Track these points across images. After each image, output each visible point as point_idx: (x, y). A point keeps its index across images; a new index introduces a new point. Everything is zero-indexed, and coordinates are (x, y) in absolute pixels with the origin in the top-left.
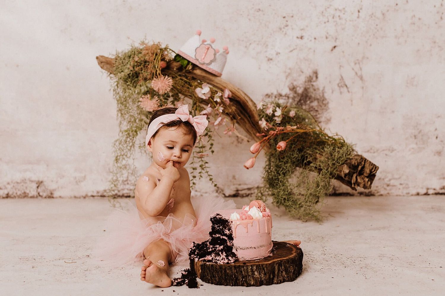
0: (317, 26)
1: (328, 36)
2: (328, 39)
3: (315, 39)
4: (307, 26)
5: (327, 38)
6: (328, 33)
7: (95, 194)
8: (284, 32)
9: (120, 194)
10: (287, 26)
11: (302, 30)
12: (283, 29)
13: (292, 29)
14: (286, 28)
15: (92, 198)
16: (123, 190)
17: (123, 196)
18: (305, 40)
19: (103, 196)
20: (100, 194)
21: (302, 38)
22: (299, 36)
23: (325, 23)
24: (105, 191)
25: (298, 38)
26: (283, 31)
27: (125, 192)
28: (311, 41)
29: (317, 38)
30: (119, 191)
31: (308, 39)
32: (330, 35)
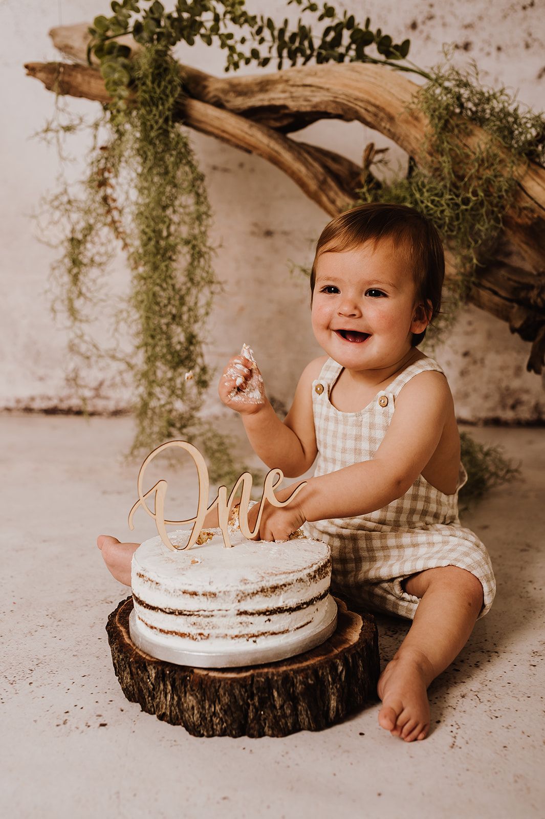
0: (505, 17)
1: (530, 41)
2: (531, 50)
3: (499, 49)
4: (480, 18)
5: (527, 46)
6: (530, 35)
7: (12, 404)
8: (424, 35)
9: (64, 406)
10: (431, 18)
11: (468, 26)
12: (420, 27)
13: (444, 25)
14: (429, 23)
15: (5, 413)
16: (69, 397)
17: (69, 412)
18: (474, 53)
19: (28, 410)
20: (22, 405)
21: (467, 47)
22: (461, 42)
23: (524, 8)
24: (33, 399)
25: (457, 47)
26: (421, 32)
27: (75, 402)
28: (488, 54)
29: (503, 47)
30: (61, 400)
31: (482, 50)
32: (535, 40)
